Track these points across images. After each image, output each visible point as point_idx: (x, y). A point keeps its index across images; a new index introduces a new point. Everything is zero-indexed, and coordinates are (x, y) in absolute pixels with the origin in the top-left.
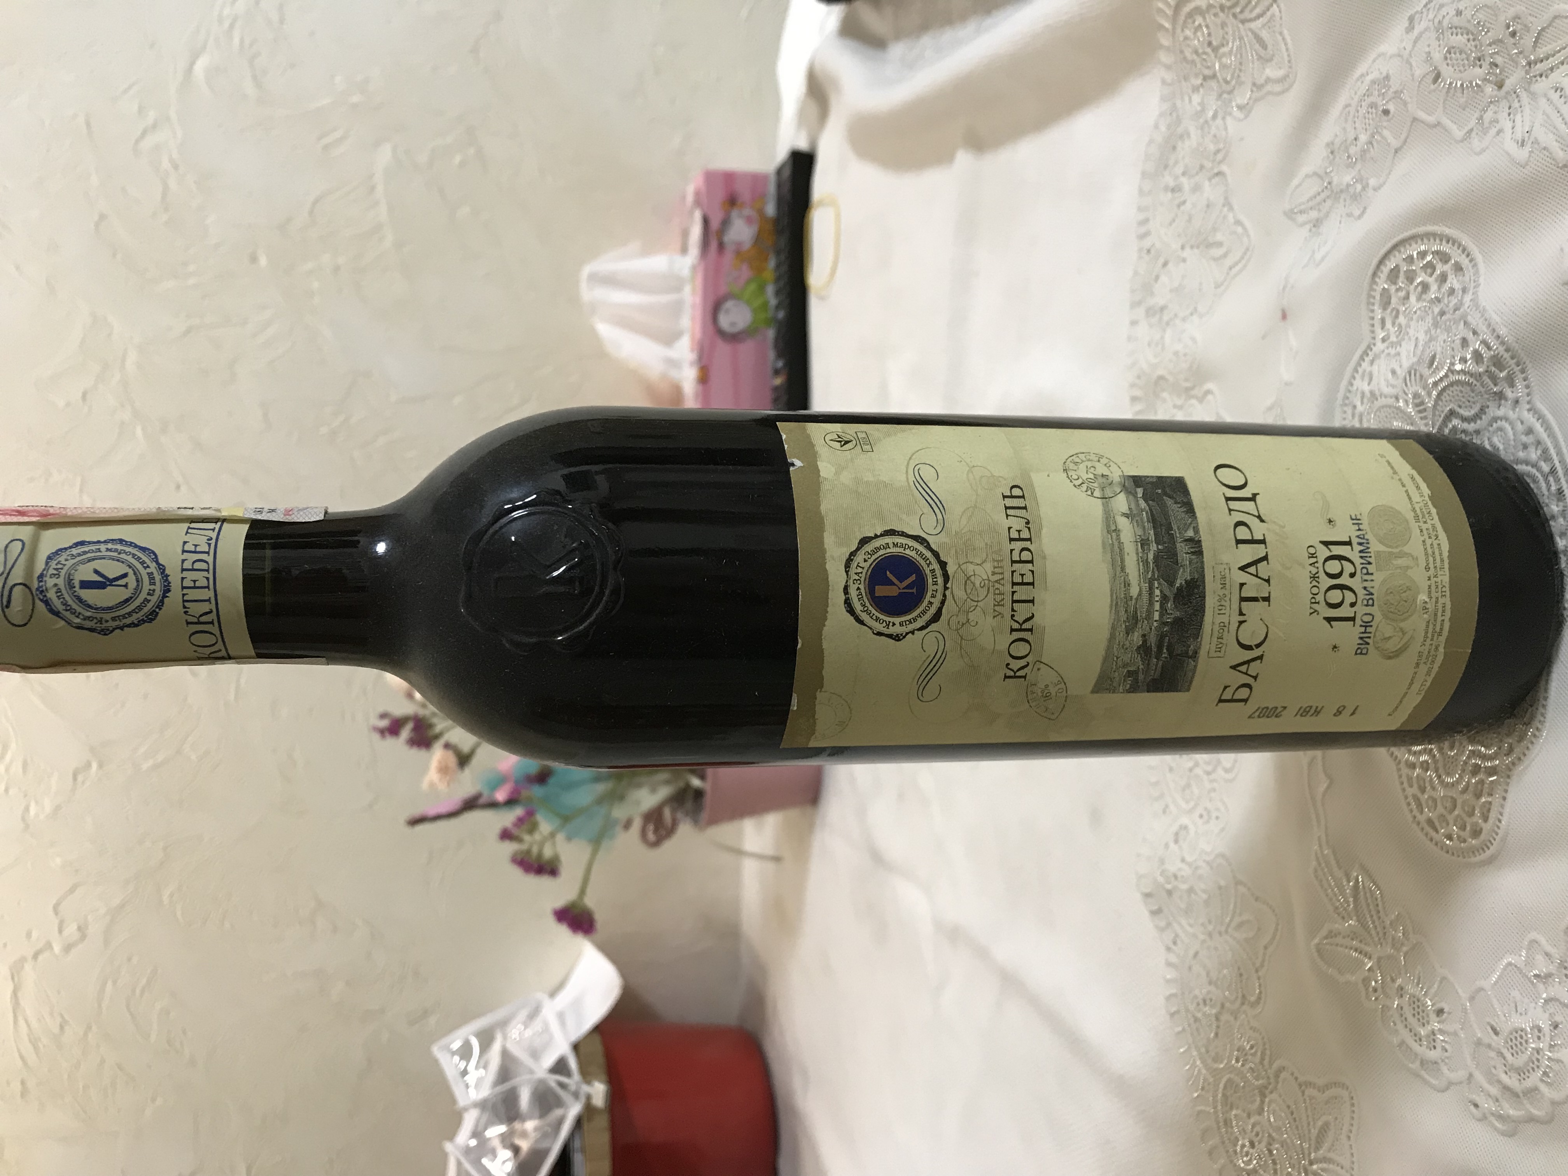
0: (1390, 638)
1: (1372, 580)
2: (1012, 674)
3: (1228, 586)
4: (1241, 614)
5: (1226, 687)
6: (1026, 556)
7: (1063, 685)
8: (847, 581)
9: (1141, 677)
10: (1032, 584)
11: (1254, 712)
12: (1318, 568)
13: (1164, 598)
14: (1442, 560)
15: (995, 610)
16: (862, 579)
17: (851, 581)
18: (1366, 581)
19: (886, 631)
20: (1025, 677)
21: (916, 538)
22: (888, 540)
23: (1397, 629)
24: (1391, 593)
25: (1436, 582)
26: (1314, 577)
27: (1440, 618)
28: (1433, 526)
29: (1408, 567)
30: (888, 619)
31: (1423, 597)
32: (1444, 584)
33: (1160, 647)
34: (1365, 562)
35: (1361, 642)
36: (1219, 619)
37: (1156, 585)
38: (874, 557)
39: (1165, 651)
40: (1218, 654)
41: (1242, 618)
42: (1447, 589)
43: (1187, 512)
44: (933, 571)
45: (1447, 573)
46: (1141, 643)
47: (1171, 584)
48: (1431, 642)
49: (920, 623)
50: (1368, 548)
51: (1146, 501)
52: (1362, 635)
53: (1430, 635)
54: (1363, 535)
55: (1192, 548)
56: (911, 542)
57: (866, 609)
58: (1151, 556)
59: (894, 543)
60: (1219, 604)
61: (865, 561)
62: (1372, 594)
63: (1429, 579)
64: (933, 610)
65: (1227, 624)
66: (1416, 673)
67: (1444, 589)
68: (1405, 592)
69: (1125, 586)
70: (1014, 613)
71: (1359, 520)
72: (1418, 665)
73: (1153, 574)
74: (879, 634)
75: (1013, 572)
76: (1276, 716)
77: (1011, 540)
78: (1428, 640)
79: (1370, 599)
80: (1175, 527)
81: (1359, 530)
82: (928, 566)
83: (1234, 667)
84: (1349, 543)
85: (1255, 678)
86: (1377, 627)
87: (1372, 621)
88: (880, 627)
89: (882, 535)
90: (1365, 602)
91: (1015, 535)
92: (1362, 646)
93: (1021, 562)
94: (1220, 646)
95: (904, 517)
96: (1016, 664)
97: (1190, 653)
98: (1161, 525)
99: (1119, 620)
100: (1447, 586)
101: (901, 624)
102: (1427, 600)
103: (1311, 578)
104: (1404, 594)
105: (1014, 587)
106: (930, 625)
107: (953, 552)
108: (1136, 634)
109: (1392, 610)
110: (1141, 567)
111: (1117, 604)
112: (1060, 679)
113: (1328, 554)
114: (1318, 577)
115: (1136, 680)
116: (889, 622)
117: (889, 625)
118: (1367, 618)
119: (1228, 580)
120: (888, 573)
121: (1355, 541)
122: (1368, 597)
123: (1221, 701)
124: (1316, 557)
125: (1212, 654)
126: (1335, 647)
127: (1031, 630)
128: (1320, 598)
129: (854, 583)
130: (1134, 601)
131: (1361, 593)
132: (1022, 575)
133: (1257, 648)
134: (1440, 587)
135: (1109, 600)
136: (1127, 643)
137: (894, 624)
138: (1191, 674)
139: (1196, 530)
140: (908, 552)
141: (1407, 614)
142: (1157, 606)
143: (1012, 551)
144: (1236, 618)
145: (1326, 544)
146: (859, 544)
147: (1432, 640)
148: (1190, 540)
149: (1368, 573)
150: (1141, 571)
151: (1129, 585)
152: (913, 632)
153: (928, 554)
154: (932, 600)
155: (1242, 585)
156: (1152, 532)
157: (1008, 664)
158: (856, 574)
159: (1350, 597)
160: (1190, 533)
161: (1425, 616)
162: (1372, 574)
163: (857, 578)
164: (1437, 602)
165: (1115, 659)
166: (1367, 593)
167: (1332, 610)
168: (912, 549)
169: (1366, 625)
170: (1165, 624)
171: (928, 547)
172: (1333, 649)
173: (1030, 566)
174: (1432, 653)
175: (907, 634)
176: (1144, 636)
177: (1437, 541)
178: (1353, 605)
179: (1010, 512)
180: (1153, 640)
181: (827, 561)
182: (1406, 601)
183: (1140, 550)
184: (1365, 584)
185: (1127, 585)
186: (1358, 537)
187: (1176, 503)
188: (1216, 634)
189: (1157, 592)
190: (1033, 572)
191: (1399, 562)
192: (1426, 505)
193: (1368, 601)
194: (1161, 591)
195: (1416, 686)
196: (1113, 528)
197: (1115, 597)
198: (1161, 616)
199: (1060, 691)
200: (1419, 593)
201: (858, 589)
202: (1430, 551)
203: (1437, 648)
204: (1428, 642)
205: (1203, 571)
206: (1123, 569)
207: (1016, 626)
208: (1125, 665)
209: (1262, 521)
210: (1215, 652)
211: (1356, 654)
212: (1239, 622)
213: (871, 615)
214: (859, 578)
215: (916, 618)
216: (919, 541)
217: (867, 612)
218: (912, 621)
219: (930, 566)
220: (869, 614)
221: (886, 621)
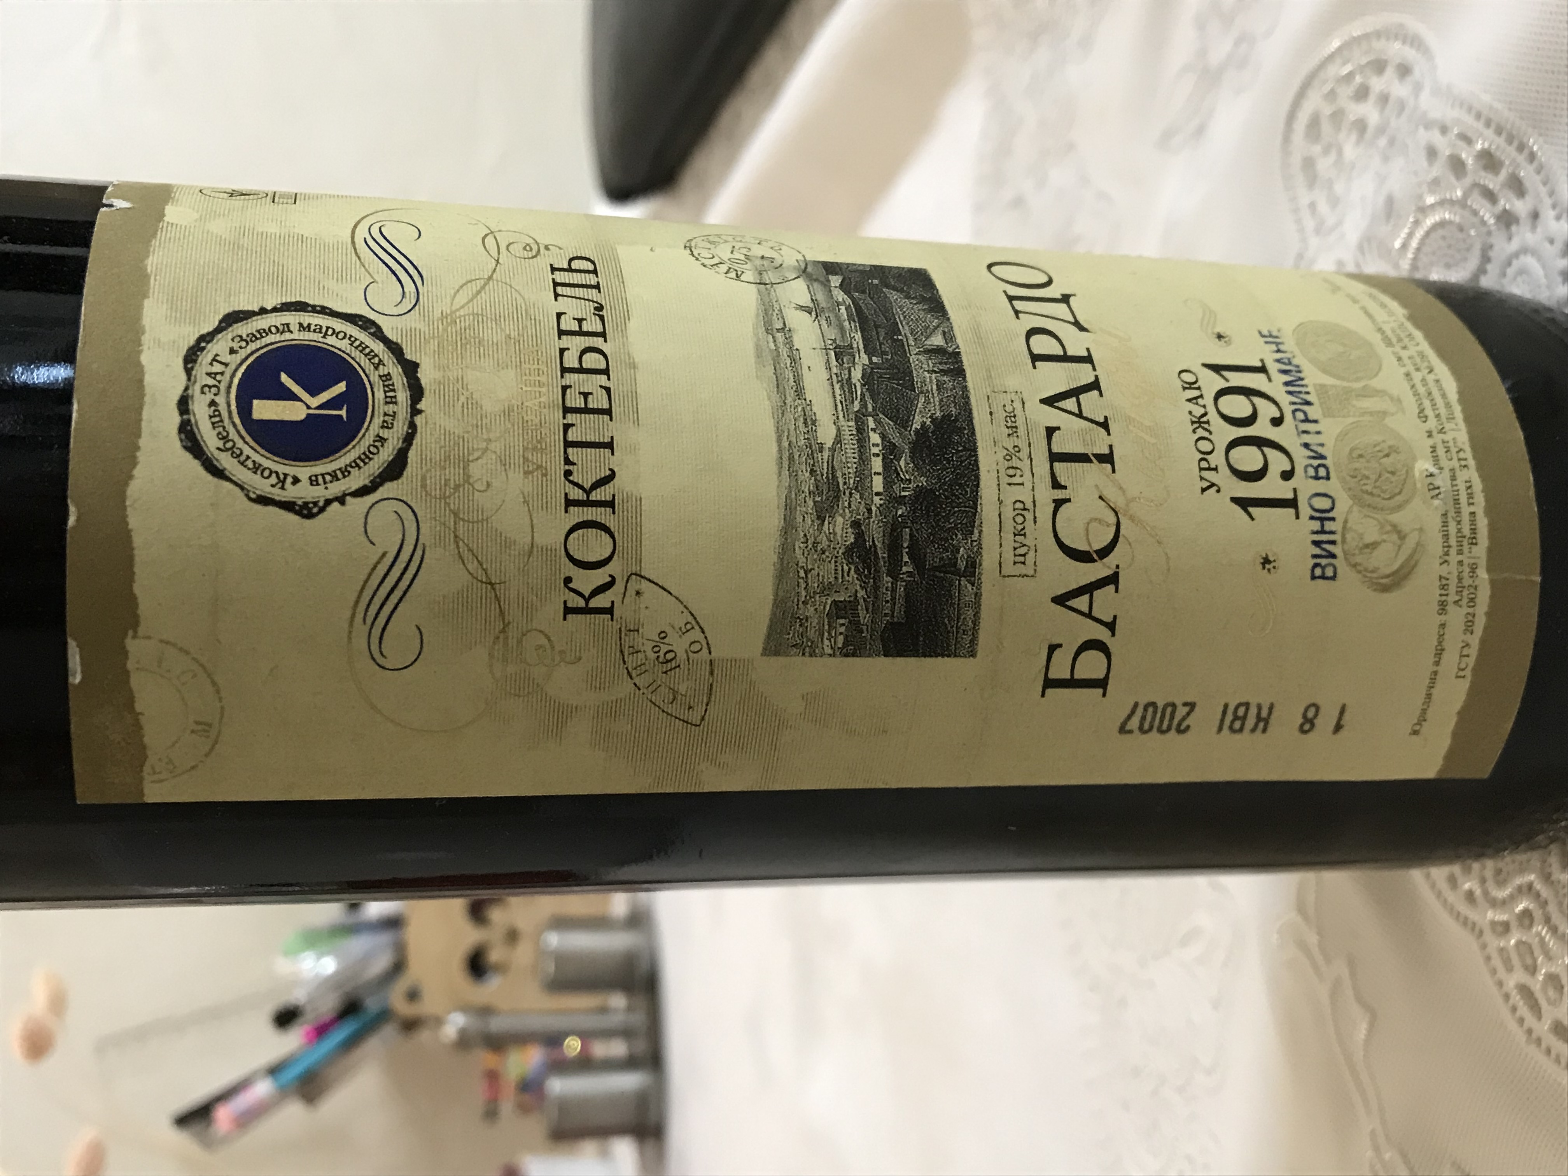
0: (1373, 546)
1: (1318, 433)
2: (581, 603)
3: (1022, 431)
4: (1056, 485)
5: (1053, 648)
6: (592, 361)
7: (696, 634)
8: (186, 389)
9: (864, 617)
10: (608, 412)
12: (1204, 406)
13: (890, 452)
14: (1448, 405)
15: (526, 460)
16: (223, 386)
17: (197, 388)
18: (1305, 432)
19: (277, 494)
20: (609, 611)
21: (351, 318)
22: (292, 318)
23: (1388, 528)
24: (1361, 456)
25: (1444, 442)
26: (1200, 422)
27: (1466, 510)
28: (1422, 355)
29: (1385, 413)
30: (281, 469)
31: (1424, 465)
32: (1460, 445)
33: (894, 548)
34: (1298, 401)
35: (1318, 551)
36: (1012, 494)
37: (871, 423)
38: (253, 346)
39: (906, 558)
40: (1021, 569)
41: (1060, 494)
42: (1468, 454)
43: (931, 310)
44: (387, 377)
45: (1462, 425)
46: (852, 540)
47: (903, 423)
48: (1460, 558)
49: (358, 479)
50: (1302, 379)
51: (847, 292)
52: (1316, 538)
53: (1453, 541)
54: (1289, 359)
55: (940, 363)
56: (338, 325)
57: (229, 445)
58: (857, 375)
59: (301, 325)
60: (1007, 464)
61: (232, 351)
62: (1323, 457)
63: (1430, 435)
64: (386, 454)
65: (1029, 505)
66: (1443, 625)
67: (1462, 455)
68: (1387, 455)
69: (805, 423)
70: (571, 467)
71: (1277, 337)
72: (1443, 607)
73: (864, 404)
74: (263, 500)
75: (565, 388)
76: (1179, 731)
77: (561, 333)
78: (1453, 551)
79: (1319, 465)
80: (905, 330)
81: (1278, 351)
82: (376, 368)
83: (1060, 600)
84: (1262, 369)
85: (1111, 626)
86: (1346, 522)
87: (1332, 509)
88: (264, 486)
89: (275, 310)
90: (1311, 472)
91: (569, 324)
92: (1324, 562)
93: (581, 370)
94: (1022, 551)
95: (331, 284)
96: (586, 581)
97: (962, 565)
98: (877, 327)
99: (800, 491)
100: (1467, 448)
101: (313, 481)
102: (1433, 469)
103: (1193, 423)
104: (1385, 460)
105: (569, 415)
106: (381, 484)
107: (433, 345)
108: (839, 520)
109: (1369, 488)
110: (838, 392)
111: (791, 458)
112: (690, 619)
113: (1223, 384)
114: (1208, 422)
115: (855, 625)
116: (286, 475)
117: (284, 482)
118: (1322, 503)
119: (1020, 422)
120: (284, 378)
121: (1273, 368)
122: (1316, 463)
123: (1049, 683)
124: (1199, 389)
125: (1008, 569)
126: (1266, 561)
127: (610, 504)
128: (1217, 459)
129: (203, 393)
130: (826, 454)
131: (1301, 456)
132: (586, 395)
133: (1101, 558)
134: (1454, 450)
135: (774, 449)
136: (825, 543)
137: (296, 481)
138: (971, 613)
139: (949, 336)
140: (331, 340)
141: (1399, 499)
142: (877, 464)
143: (562, 351)
144: (1046, 495)
145: (1217, 369)
146: (221, 322)
147: (1460, 552)
148: (938, 351)
149: (1307, 420)
150: (838, 398)
151: (814, 422)
152: (341, 500)
153: (378, 347)
154: (385, 433)
155: (1051, 431)
156: (858, 336)
157: (568, 580)
158: (209, 374)
159: (1278, 462)
160: (937, 340)
161: (1436, 502)
162: (1316, 421)
163: (211, 382)
164: (1453, 478)
165: (802, 574)
166: (1312, 454)
167: (1244, 483)
168: (341, 336)
169: (1323, 517)
170: (901, 500)
171: (379, 334)
172: (1263, 564)
173: (602, 379)
174: (1467, 582)
175: (328, 502)
176: (856, 524)
177: (1432, 376)
178: (1287, 475)
179: (563, 290)
180: (876, 533)
181: (145, 348)
182: (1393, 473)
183: (834, 362)
184: (1306, 438)
185: (810, 422)
186: (1278, 361)
187: (908, 297)
188: (1009, 526)
189: (875, 438)
190: (608, 390)
191: (1367, 404)
192: (1402, 325)
193: (1316, 469)
194: (883, 437)
195: (1451, 658)
196: (779, 325)
197: (786, 444)
198: (888, 484)
199: (696, 647)
200: (1414, 459)
201: (213, 403)
202: (1422, 390)
203: (1473, 569)
204: (1454, 558)
205: (967, 403)
206: (799, 392)
207: (576, 494)
208: (826, 589)
209: (1082, 329)
210: (1015, 563)
211: (1313, 577)
212: (1054, 501)
213: (243, 458)
214: (217, 384)
215: (349, 469)
216: (360, 323)
217: (233, 452)
218: (340, 475)
219: (381, 367)
220: (238, 456)
221: (277, 473)
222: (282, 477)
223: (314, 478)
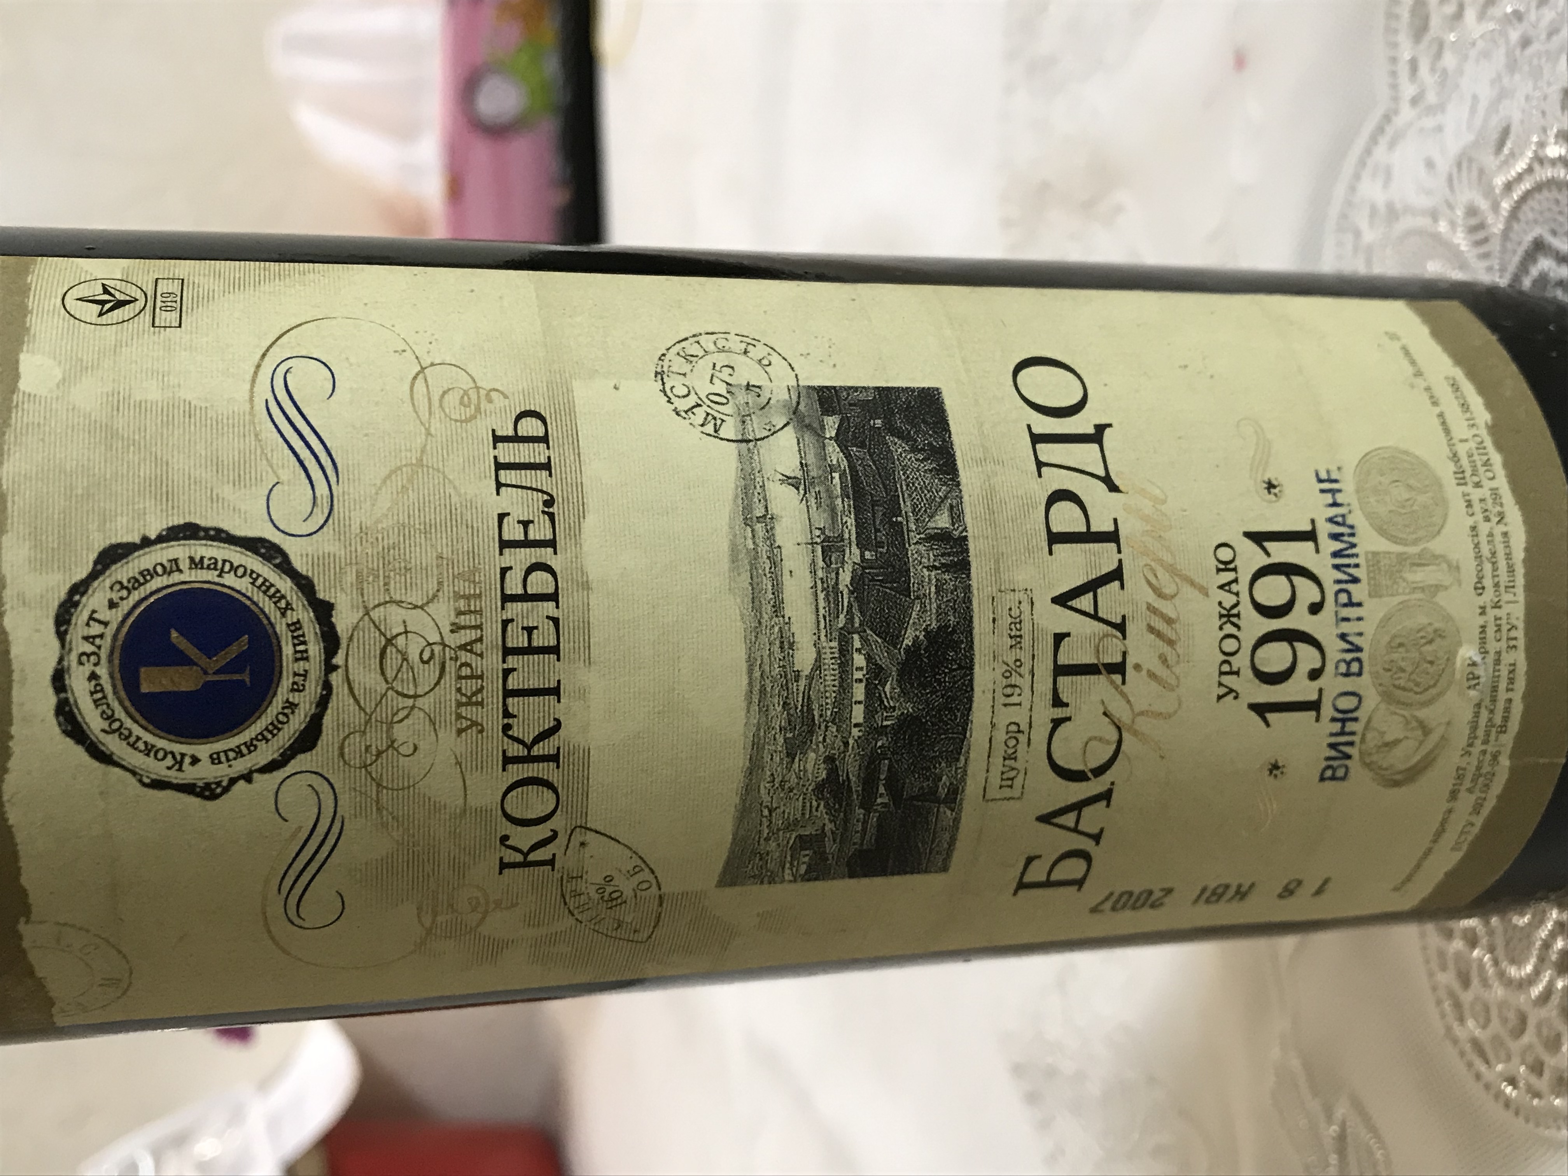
0: (1396, 742)
1: (1359, 619)
2: (519, 858)
3: (1026, 641)
4: (1057, 702)
5: (1029, 860)
6: (540, 582)
7: (646, 875)
8: (61, 660)
9: (831, 847)
10: (555, 650)
11: (1103, 902)
12: (1237, 594)
13: (876, 674)
14: (1511, 570)
15: (459, 717)
16: (104, 654)
17: (74, 657)
18: (1346, 619)
19: (174, 776)
20: (551, 862)
21: (253, 545)
22: (180, 551)
23: (1414, 724)
24: (1401, 645)
25: (1496, 619)
26: (1229, 616)
27: (1502, 696)
28: (1495, 492)
29: (1438, 588)
30: (178, 748)
31: (1468, 652)
32: (1515, 622)
33: (869, 781)
34: (1345, 577)
35: (1333, 753)
36: (1005, 716)
37: (857, 644)
38: (136, 596)
39: (882, 790)
40: (1007, 792)
41: (1060, 713)
42: (1520, 634)
43: (938, 471)
44: (296, 626)
45: (1521, 597)
46: (824, 776)
47: (892, 638)
48: (1484, 747)
49: (266, 754)
50: (1353, 546)
51: (844, 448)
52: (1333, 740)
53: (1480, 733)
54: (1343, 516)
55: (943, 555)
56: (237, 556)
57: (116, 725)
58: (846, 577)
59: (192, 559)
60: (1005, 682)
61: (112, 605)
62: (1359, 649)
63: (1483, 611)
64: (297, 722)
65: (1024, 727)
66: (1450, 811)
67: (1513, 634)
68: (1430, 642)
69: (782, 648)
70: (510, 721)
71: (1336, 481)
72: (1454, 795)
73: (850, 620)
74: (159, 785)
75: (505, 623)
76: (1153, 906)
77: (504, 545)
78: (1478, 742)
79: (1353, 660)
80: (906, 507)
81: (1335, 504)
82: (283, 615)
83: (1046, 819)
84: (1310, 536)
85: (1097, 838)
86: (1369, 721)
87: (1356, 709)
88: (159, 769)
89: (160, 539)
90: (1343, 668)
91: (514, 532)
92: (1335, 763)
93: (526, 597)
94: (1012, 774)
95: (226, 491)
96: (524, 838)
97: (942, 792)
98: (874, 504)
99: (770, 728)
100: (1521, 625)
101: (215, 759)
102: (1478, 659)
103: (1221, 616)
104: (1428, 648)
105: (510, 658)
106: (292, 757)
107: (350, 577)
108: (812, 755)
109: (1402, 682)
110: (822, 604)
111: (763, 691)
112: (639, 862)
113: (1263, 561)
114: (1238, 616)
115: (820, 856)
116: (183, 755)
117: (181, 763)
118: (1346, 703)
119: (1026, 627)
120: (174, 634)
121: (1324, 530)
122: (1349, 656)
123: (1022, 885)
124: (1235, 570)
125: (992, 793)
126: (1275, 767)
127: (554, 758)
128: (1241, 661)
129: (81, 663)
130: (803, 682)
131: (1334, 648)
132: (530, 630)
133: (1096, 776)
134: (1505, 628)
135: (745, 681)
136: (794, 780)
137: (195, 760)
138: (947, 836)
139: (957, 515)
140: (229, 580)
141: (1433, 691)
142: (859, 692)
143: (504, 571)
144: (1045, 713)
145: (1259, 538)
146: (96, 563)
147: (1486, 742)
148: (943, 537)
149: (1350, 604)
150: (822, 612)
151: (791, 645)
152: (247, 777)
153: (284, 585)
154: (295, 698)
155: (1059, 638)
156: (851, 521)
157: (504, 839)
158: (86, 638)
159: (1308, 657)
160: (942, 521)
161: (1472, 693)
162: (1359, 605)
163: (89, 648)
164: (1497, 662)
165: (766, 812)
166: (1347, 646)
167: (1265, 686)
168: (240, 571)
169: (1345, 717)
170: (881, 731)
171: (286, 567)
172: (1271, 772)
173: (549, 607)
174: (1486, 769)
175: (233, 781)
176: (830, 760)
177: (1502, 528)
178: (1315, 674)
179: (506, 476)
180: (851, 768)
181: (7, 607)
182: (1431, 663)
183: (821, 563)
184: (1345, 627)
185: (787, 644)
186: (1331, 520)
187: (914, 450)
188: (999, 751)
189: (859, 660)
190: (556, 621)
191: (1419, 576)
192: (1481, 446)
193: (1348, 664)
194: (869, 658)
195: (1451, 836)
196: (759, 512)
197: (757, 674)
198: (870, 713)
199: (645, 886)
200: (1459, 644)
201: (93, 676)
202: (1485, 550)
203: (1495, 757)
204: (1478, 747)
205: (969, 609)
206: (778, 608)
207: (516, 750)
208: (789, 826)
209: (1113, 488)
210: (1001, 787)
211: (1322, 779)
212: (1053, 720)
213: (132, 739)
214: (96, 650)
215: (255, 742)
216: (263, 551)
217: (121, 734)
218: (244, 750)
219: (289, 612)
220: (127, 738)
221: (172, 753)
222: (179, 758)
223: (215, 756)
